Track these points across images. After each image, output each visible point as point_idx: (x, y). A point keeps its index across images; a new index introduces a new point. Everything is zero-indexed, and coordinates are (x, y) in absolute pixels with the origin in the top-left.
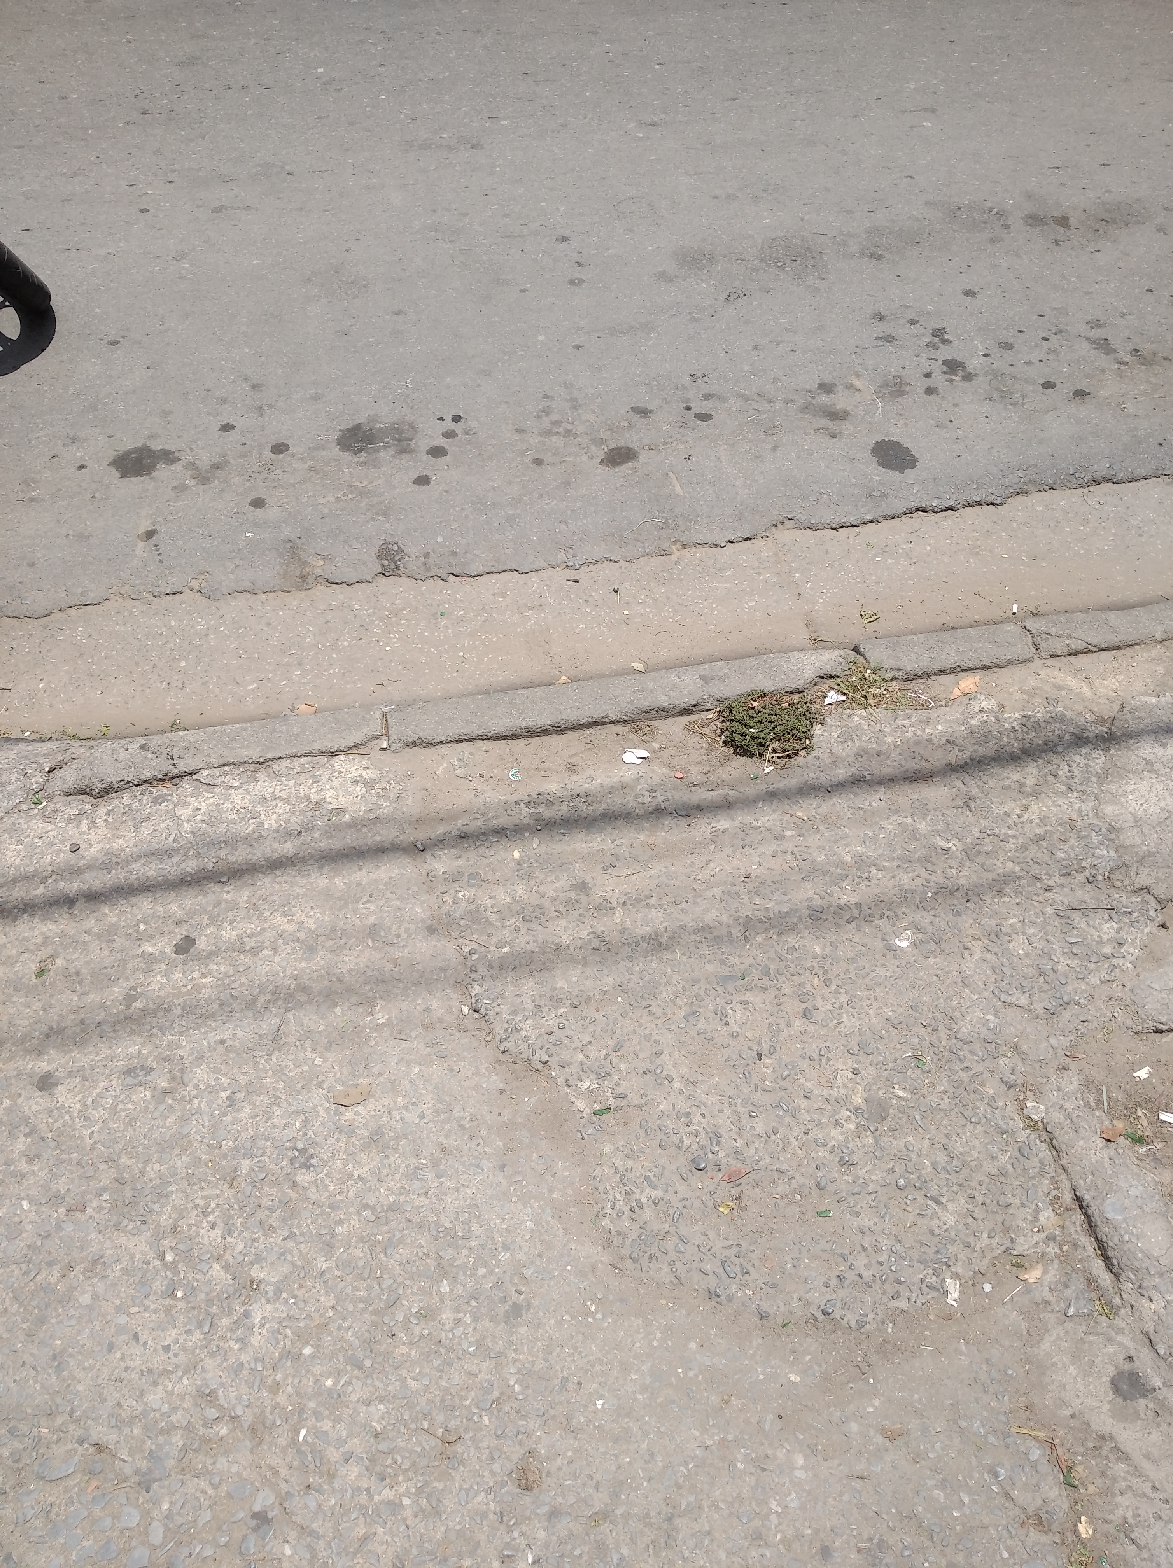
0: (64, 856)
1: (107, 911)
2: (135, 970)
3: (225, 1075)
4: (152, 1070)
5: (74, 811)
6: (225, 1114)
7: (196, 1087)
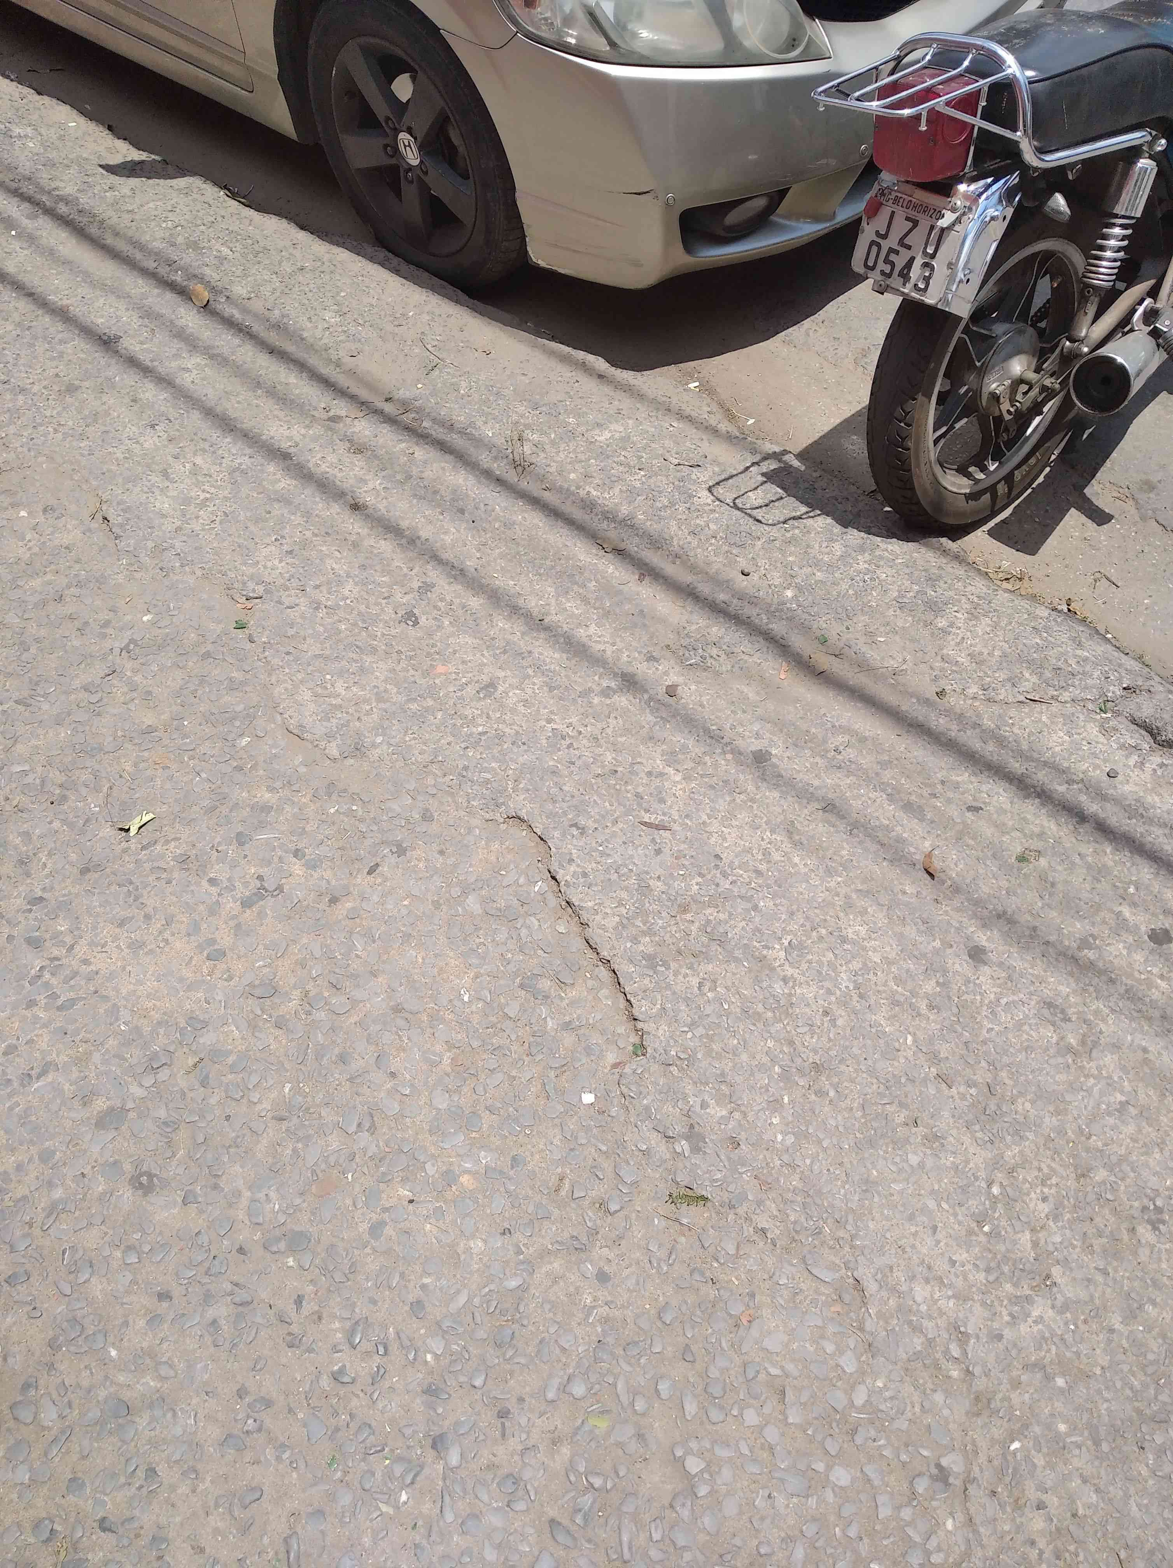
0: (1098, 775)
1: (1108, 851)
2: (1104, 922)
3: (1130, 1081)
4: (1069, 1020)
5: (1132, 742)
6: (1109, 1114)
7: (1099, 1069)
